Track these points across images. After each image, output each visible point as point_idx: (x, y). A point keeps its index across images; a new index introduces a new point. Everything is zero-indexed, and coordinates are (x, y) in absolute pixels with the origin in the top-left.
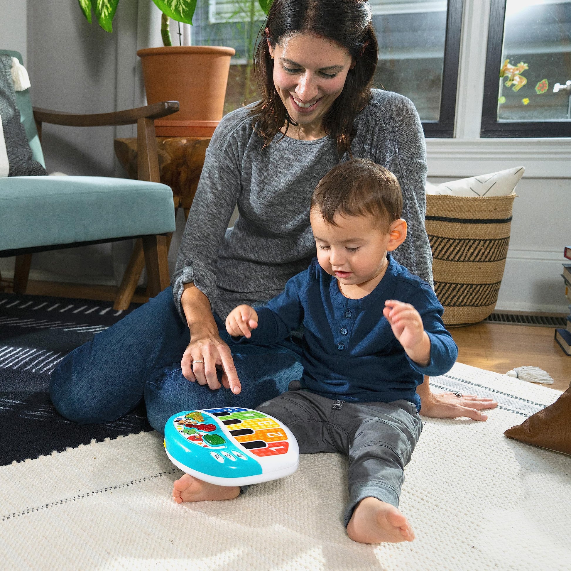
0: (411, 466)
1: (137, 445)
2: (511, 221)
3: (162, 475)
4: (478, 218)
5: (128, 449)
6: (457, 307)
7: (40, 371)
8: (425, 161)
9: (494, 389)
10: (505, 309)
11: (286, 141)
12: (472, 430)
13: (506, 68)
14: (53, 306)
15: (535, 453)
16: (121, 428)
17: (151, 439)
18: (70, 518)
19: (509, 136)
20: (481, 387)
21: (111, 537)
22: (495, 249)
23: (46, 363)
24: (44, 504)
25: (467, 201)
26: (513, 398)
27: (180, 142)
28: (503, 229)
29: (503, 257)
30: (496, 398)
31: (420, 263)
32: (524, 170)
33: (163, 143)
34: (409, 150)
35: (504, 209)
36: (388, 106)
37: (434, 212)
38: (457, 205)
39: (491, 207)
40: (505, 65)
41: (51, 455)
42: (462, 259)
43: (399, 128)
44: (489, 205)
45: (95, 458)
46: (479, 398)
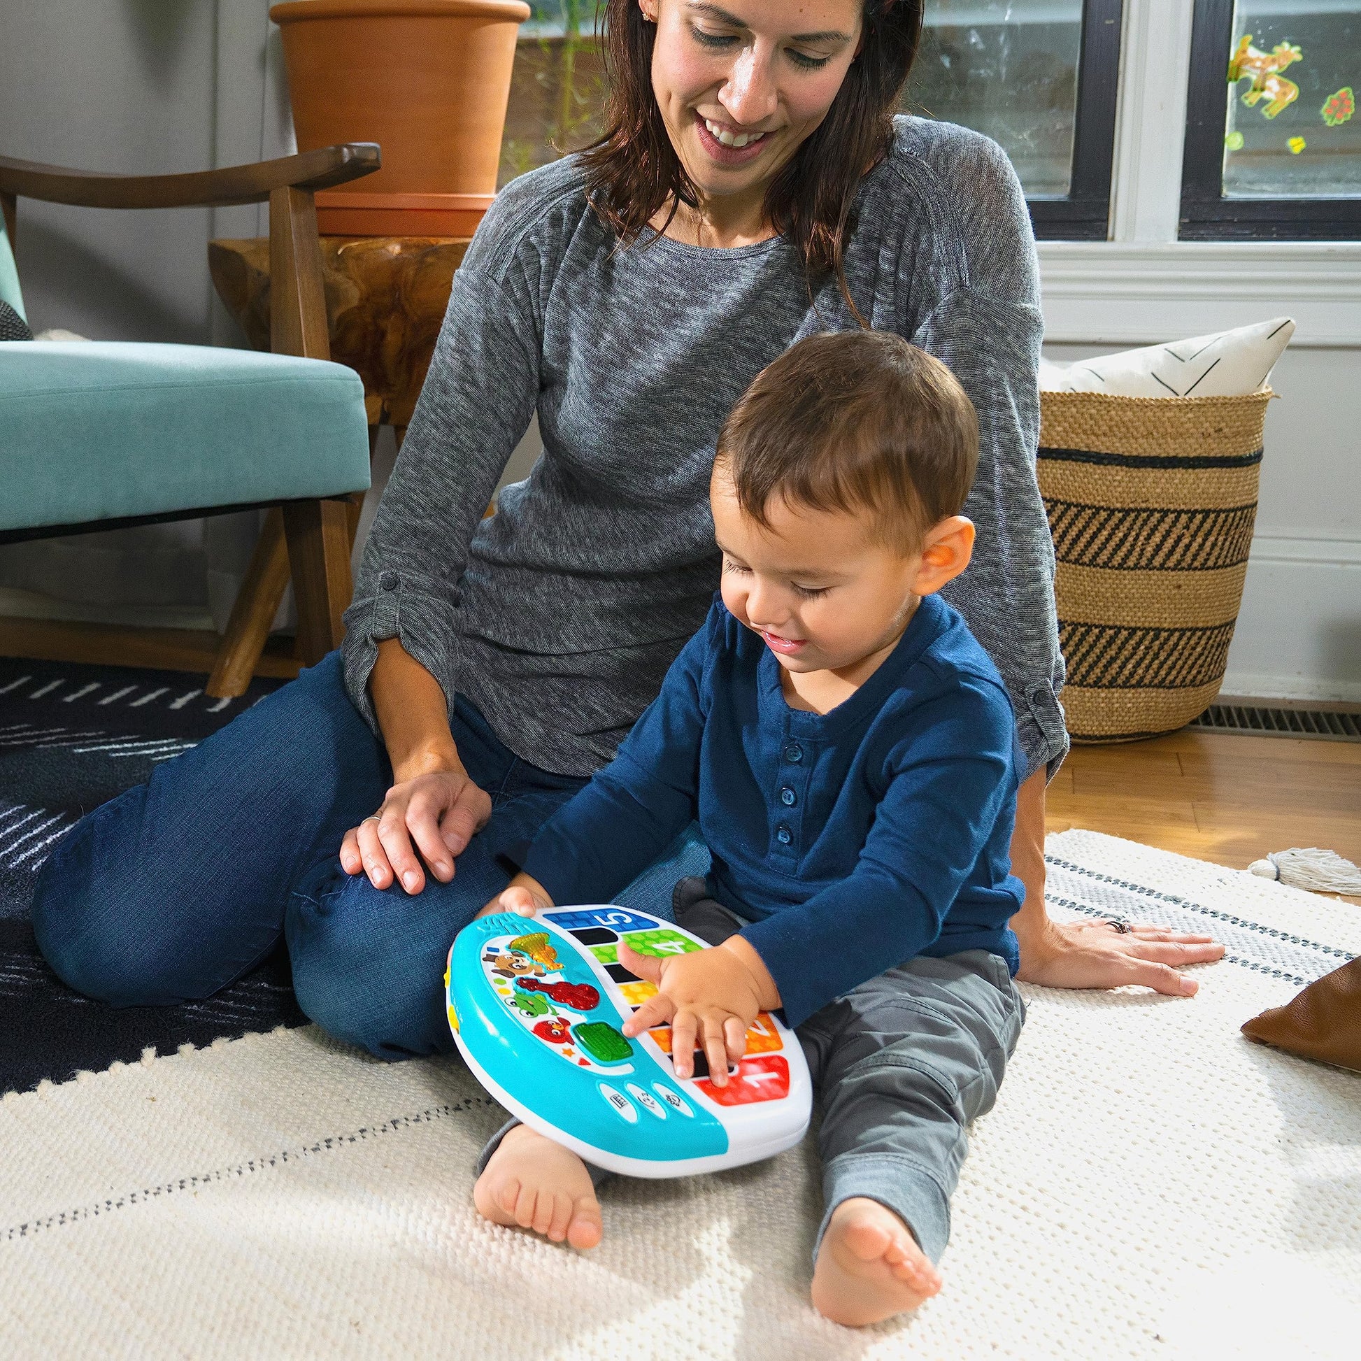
0: (994, 1118)
1: (265, 1063)
2: (1259, 461)
3: (331, 1144)
4: (1172, 454)
5: (241, 1073)
6: (1120, 690)
7: (9, 863)
8: (1037, 305)
9: (1216, 909)
10: (1246, 695)
11: (665, 251)
12: (1157, 1019)
13: (1244, 56)
14: (46, 685)
15: (1322, 1082)
16: (223, 1017)
17: (304, 1047)
18: (85, 1261)
19: (1254, 236)
20: (1182, 904)
21: (194, 1314)
22: (1218, 534)
23: (26, 840)
24: (16, 1224)
25: (1145, 410)
26: (1266, 935)
27: (383, 251)
28: (1238, 482)
29: (1239, 557)
30: (1222, 933)
31: (1023, 576)
32: (1294, 327)
33: (339, 252)
34: (995, 277)
35: (1241, 429)
36: (941, 160)
37: (1058, 438)
38: (1117, 418)
39: (1206, 425)
40: (1241, 47)
41: (35, 1090)
42: (1131, 563)
43: (971, 218)
44: (1203, 419)
45: (153, 1100)
46: (1176, 934)
